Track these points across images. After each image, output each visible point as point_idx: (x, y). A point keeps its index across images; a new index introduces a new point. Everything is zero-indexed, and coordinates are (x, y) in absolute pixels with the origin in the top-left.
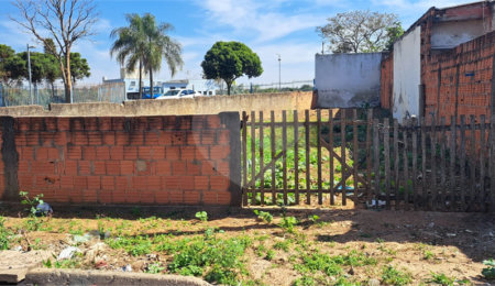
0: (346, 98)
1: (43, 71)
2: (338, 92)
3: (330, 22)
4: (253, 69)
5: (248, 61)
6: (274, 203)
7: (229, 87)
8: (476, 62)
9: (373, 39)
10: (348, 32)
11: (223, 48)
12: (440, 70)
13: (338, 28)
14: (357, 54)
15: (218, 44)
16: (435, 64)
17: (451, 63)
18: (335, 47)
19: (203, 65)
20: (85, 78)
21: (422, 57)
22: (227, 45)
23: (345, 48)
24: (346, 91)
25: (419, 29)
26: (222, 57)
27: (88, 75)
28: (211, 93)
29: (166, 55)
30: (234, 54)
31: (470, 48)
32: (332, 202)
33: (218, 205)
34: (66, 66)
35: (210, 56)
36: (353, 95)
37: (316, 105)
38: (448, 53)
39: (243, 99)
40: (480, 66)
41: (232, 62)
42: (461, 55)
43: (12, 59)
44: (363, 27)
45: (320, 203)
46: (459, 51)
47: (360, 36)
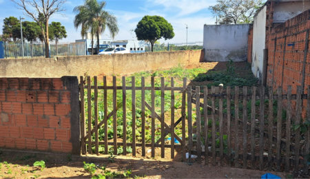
0: (224, 55)
1: (36, 33)
2: (219, 50)
3: (218, 3)
4: (168, 34)
5: (165, 29)
6: (106, 153)
7: (152, 46)
8: (296, 35)
9: (247, 14)
10: (230, 10)
11: (149, 19)
12: (276, 39)
13: (224, 8)
14: (236, 24)
15: (146, 17)
16: (273, 34)
17: (282, 35)
18: (221, 20)
19: (136, 31)
20: (63, 38)
21: (267, 28)
22: (151, 18)
23: (227, 20)
24: (224, 50)
25: (265, 7)
26: (148, 26)
27: (65, 37)
28: (142, 49)
29: (108, 25)
30: (155, 24)
31: (293, 24)
32: (153, 154)
33: (62, 153)
34: (46, 31)
35: (140, 25)
36: (229, 53)
37: (203, 60)
38: (281, 26)
39: (149, 56)
40: (299, 38)
41: (153, 29)
42: (287, 28)
43: (17, 26)
44: (241, 6)
45: (144, 155)
46: (287, 25)
47: (238, 13)
